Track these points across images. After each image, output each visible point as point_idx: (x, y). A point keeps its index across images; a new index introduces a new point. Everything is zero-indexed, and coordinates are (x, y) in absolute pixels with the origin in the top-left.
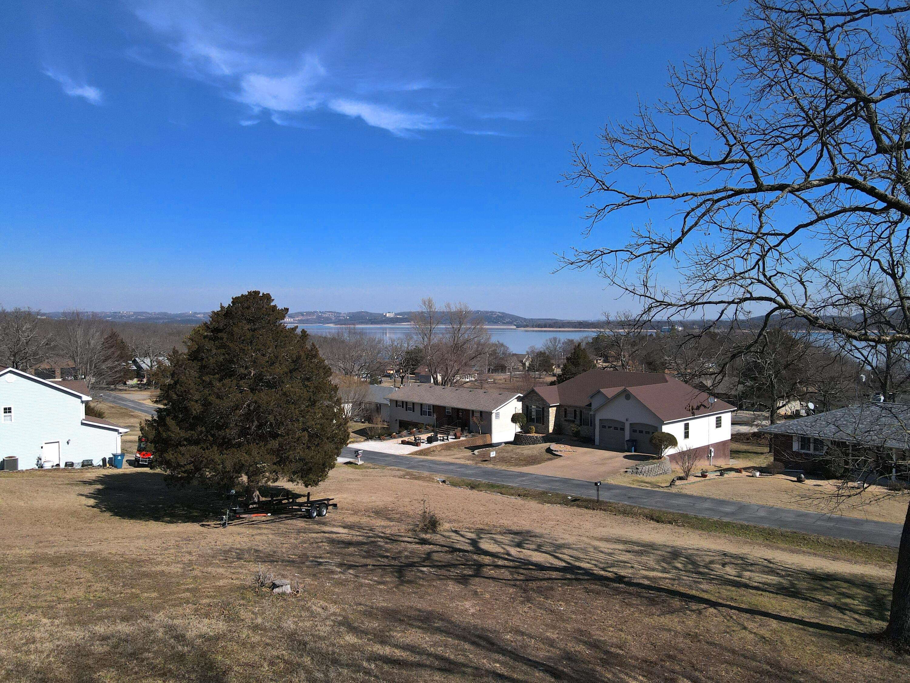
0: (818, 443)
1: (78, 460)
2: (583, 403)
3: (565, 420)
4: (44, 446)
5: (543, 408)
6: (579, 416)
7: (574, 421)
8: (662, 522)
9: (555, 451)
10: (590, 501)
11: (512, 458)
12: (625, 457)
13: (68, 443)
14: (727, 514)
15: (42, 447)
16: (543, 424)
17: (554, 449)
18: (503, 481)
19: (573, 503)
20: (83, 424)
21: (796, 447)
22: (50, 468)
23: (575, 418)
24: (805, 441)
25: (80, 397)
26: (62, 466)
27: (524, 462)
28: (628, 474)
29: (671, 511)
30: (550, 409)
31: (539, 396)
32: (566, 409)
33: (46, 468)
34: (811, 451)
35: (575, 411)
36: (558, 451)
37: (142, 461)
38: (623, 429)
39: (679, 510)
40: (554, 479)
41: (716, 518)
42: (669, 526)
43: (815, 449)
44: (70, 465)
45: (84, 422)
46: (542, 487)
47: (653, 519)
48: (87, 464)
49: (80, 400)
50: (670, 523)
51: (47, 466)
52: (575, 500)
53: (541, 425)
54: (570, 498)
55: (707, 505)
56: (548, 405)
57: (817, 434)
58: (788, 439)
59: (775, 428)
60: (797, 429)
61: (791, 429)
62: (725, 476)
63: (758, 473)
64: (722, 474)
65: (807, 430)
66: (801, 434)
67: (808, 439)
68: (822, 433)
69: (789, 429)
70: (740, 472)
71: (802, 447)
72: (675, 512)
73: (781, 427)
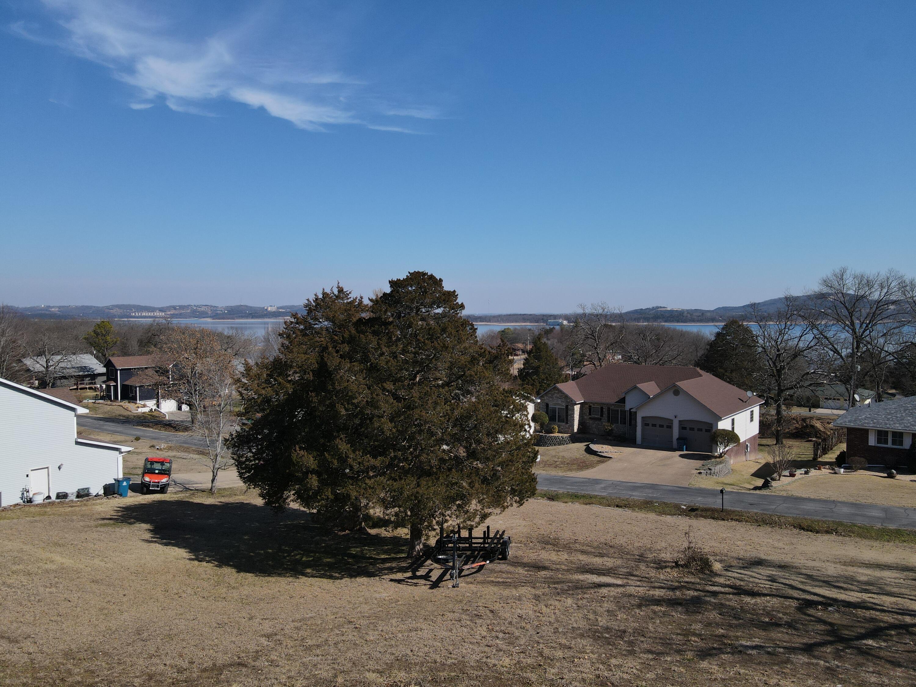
0: (898, 436)
1: (72, 490)
2: (612, 399)
3: (590, 418)
4: (31, 474)
5: (567, 406)
6: (606, 413)
7: (601, 419)
8: (817, 532)
9: (600, 452)
10: (713, 510)
11: (556, 462)
12: (681, 456)
13: (59, 468)
14: (882, 520)
15: (27, 476)
16: (567, 423)
17: (599, 451)
18: (583, 490)
19: (694, 513)
20: (77, 443)
21: (872, 441)
22: (41, 502)
23: (602, 415)
24: (882, 435)
25: (73, 410)
26: (54, 497)
27: (575, 467)
28: (703, 475)
30: (575, 407)
31: (564, 393)
32: (590, 406)
33: (36, 503)
34: (890, 445)
35: (602, 408)
36: (603, 452)
37: (153, 486)
38: (670, 427)
39: (825, 517)
40: (635, 484)
42: (826, 537)
43: (894, 443)
44: (62, 496)
45: (80, 440)
46: (637, 496)
47: (803, 529)
48: (83, 494)
49: (73, 413)
50: (827, 532)
51: (39, 500)
52: (693, 510)
53: (564, 424)
54: (685, 507)
56: (573, 402)
57: (898, 427)
58: (864, 433)
59: (850, 422)
60: (874, 423)
61: (868, 423)
62: (810, 474)
63: (842, 470)
64: (806, 473)
65: (886, 424)
66: (880, 427)
67: (886, 433)
68: (903, 426)
69: (865, 423)
70: (820, 469)
71: (879, 441)
72: (824, 519)
73: (855, 421)
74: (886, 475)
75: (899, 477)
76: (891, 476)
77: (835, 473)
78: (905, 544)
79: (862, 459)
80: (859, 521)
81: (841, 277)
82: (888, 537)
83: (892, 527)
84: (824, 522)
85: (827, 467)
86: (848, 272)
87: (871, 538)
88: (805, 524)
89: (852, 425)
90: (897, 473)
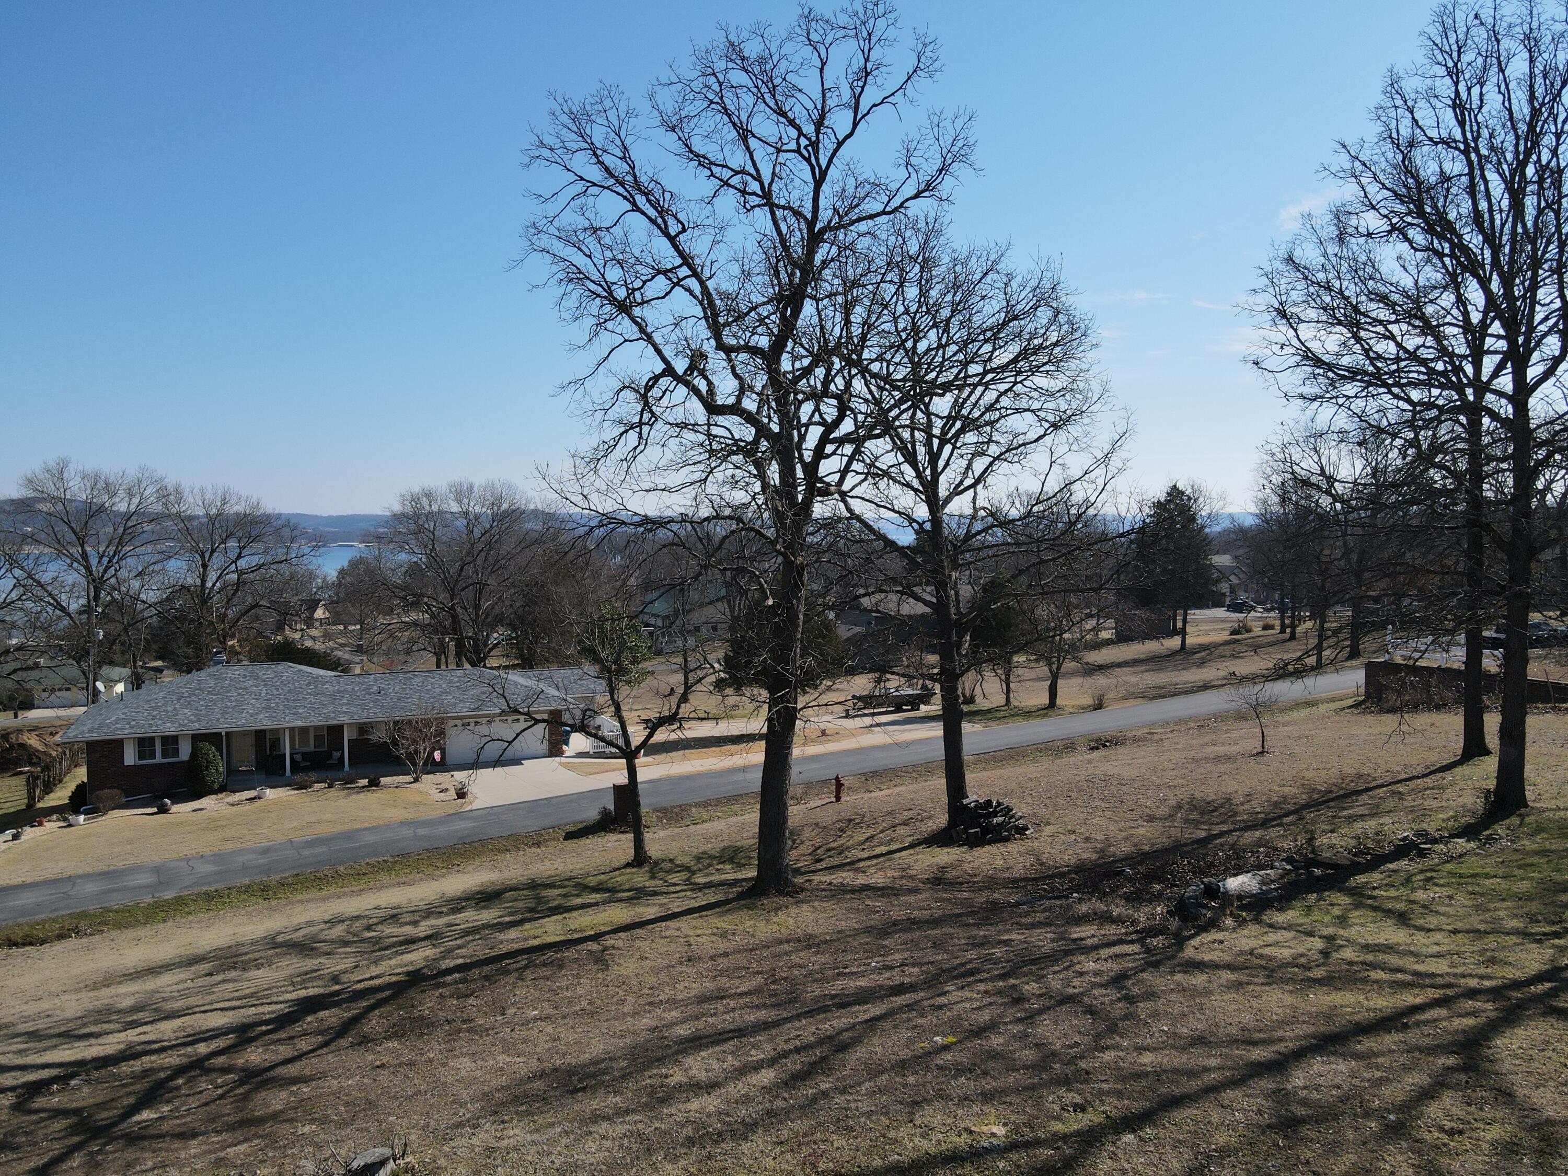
0: (171, 742)
8: (43, 942)
14: (153, 888)
21: (130, 757)
24: (145, 745)
29: (42, 916)
34: (159, 759)
39: (55, 910)
41: (148, 899)
42: (58, 947)
43: (165, 754)
47: (16, 945)
50: (61, 937)
55: (91, 888)
57: (169, 728)
58: (117, 745)
59: (90, 731)
60: (131, 727)
61: (121, 729)
62: (23, 838)
63: (82, 818)
64: (16, 837)
65: (151, 725)
66: (141, 733)
67: (152, 740)
68: (176, 725)
69: (117, 729)
70: (41, 824)
71: (141, 756)
72: (53, 916)
73: (99, 728)
74: (155, 810)
75: (175, 808)
76: (163, 810)
77: (70, 825)
78: (191, 917)
79: (116, 791)
80: (115, 901)
81: (59, 474)
82: (163, 914)
83: (169, 895)
84: (54, 920)
85: (54, 817)
86: (72, 467)
87: (137, 923)
88: (19, 934)
89: (95, 736)
90: (173, 803)
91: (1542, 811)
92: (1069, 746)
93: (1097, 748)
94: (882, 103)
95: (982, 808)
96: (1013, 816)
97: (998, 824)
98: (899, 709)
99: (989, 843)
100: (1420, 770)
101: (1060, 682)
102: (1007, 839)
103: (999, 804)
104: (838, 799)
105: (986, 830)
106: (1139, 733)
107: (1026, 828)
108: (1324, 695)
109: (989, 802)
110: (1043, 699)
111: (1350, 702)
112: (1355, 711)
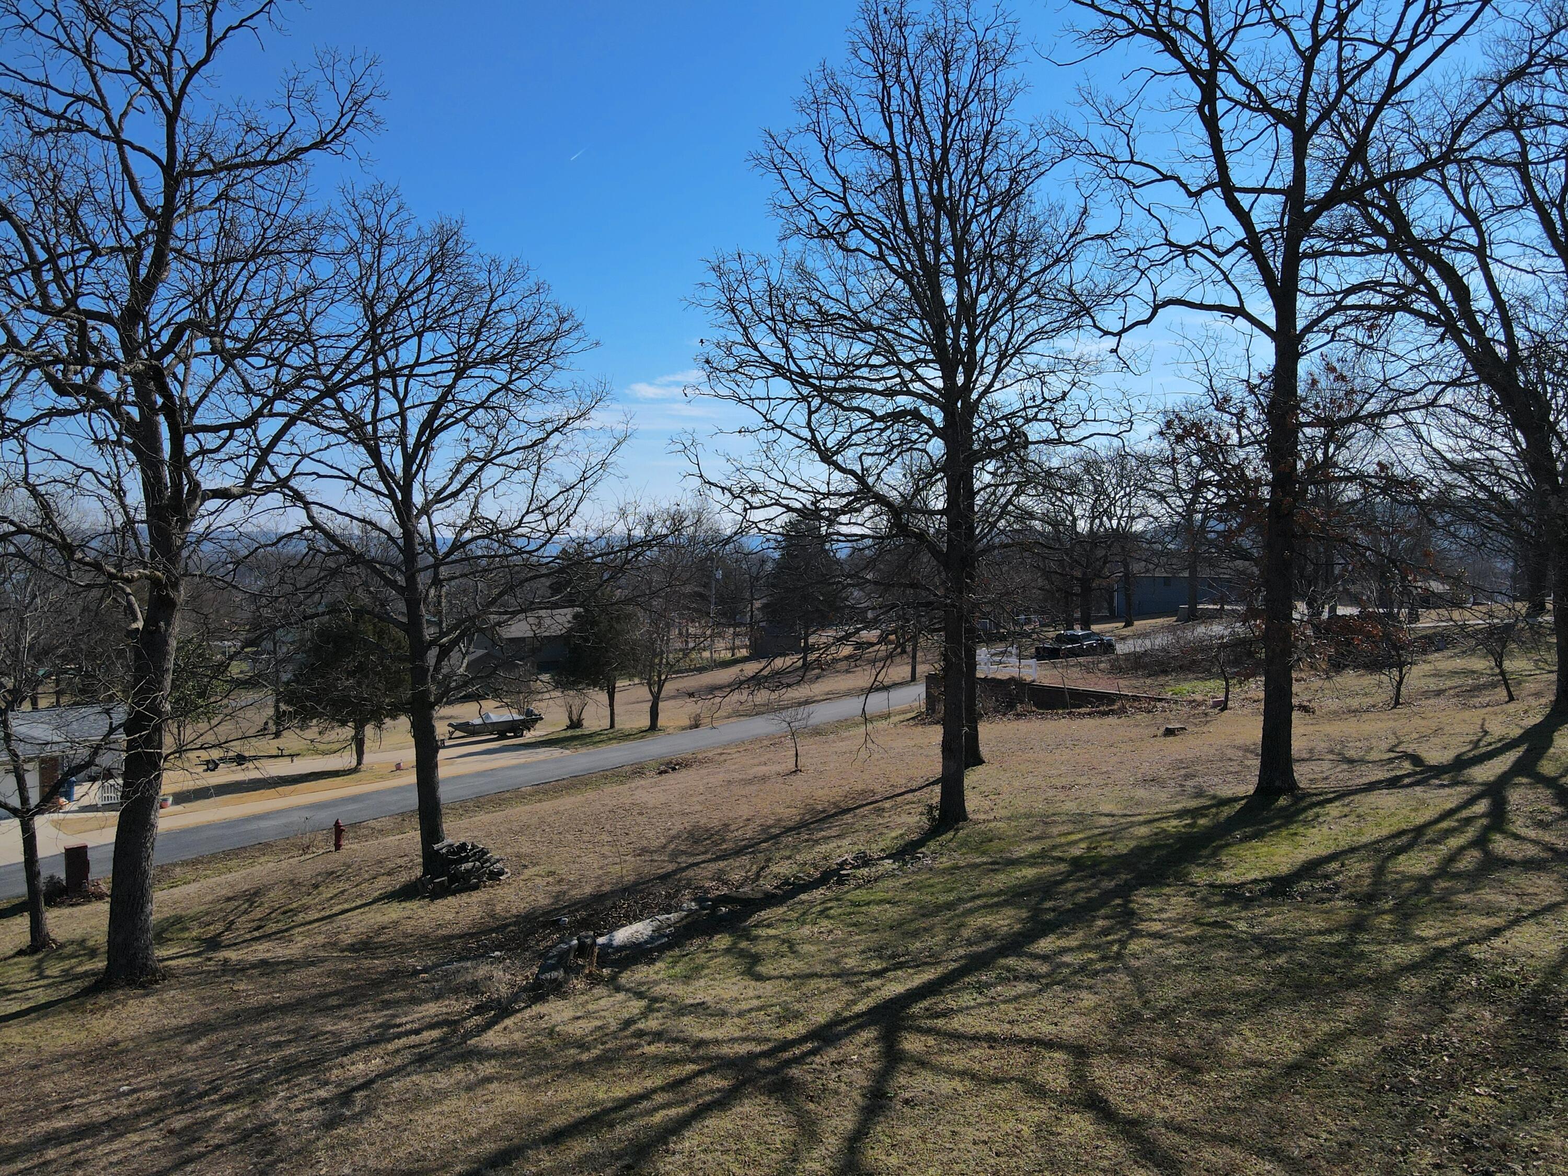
91: (977, 823)
92: (638, 771)
93: (666, 772)
94: (240, 26)
95: (454, 853)
96: (488, 860)
97: (467, 871)
98: (502, 736)
99: (454, 893)
100: (921, 782)
101: (661, 705)
102: (476, 887)
103: (474, 847)
104: (338, 847)
105: (453, 878)
106: (710, 754)
107: (501, 873)
108: (898, 708)
109: (463, 846)
110: (646, 722)
111: (913, 715)
112: (912, 723)
